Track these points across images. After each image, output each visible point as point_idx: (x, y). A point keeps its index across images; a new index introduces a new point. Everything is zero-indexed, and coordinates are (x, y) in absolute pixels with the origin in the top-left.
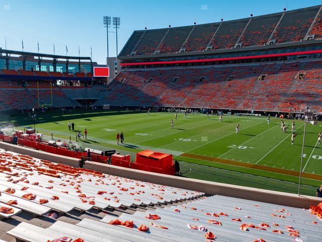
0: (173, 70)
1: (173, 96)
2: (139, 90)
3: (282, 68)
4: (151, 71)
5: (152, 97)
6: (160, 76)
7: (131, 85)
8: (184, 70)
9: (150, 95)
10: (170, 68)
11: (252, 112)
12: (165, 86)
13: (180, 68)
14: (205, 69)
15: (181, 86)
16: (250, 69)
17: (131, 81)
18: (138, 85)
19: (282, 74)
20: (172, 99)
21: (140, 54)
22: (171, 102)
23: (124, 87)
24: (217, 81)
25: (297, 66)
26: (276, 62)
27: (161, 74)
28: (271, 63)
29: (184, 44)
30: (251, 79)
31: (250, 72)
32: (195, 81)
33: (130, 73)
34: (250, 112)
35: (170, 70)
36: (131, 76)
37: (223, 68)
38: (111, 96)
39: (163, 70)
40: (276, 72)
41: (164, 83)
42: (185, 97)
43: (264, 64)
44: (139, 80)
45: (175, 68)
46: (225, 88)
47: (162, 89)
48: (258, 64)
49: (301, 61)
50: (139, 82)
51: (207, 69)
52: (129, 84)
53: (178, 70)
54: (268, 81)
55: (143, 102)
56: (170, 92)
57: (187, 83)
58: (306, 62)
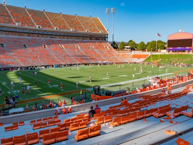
19: (53, 45)
31: (32, 42)
40: (48, 44)
42: (14, 59)
43: (34, 38)
46: (33, 52)
48: (30, 38)
49: (52, 39)
54: (51, 49)
58: (55, 40)
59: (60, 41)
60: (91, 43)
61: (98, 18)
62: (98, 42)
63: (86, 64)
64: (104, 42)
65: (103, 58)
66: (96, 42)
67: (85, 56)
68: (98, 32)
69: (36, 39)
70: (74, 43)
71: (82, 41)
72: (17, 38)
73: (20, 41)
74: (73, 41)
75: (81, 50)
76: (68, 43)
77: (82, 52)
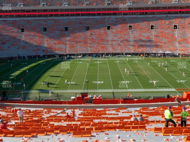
0: (35, 20)
1: (55, 44)
2: (20, 40)
3: (116, 20)
4: (16, 21)
5: (38, 46)
7: (7, 35)
8: (45, 20)
9: (34, 44)
10: (33, 18)
11: (124, 54)
12: (41, 35)
13: (41, 18)
14: (63, 19)
15: (54, 35)
16: (97, 20)
18: (14, 34)
19: (119, 26)
20: (57, 46)
24: (79, 30)
26: (111, 16)
32: (62, 30)
34: (123, 54)
37: (77, 19)
39: (27, 20)
40: (115, 24)
41: (37, 32)
42: (66, 44)
43: (103, 17)
44: (11, 30)
45: (37, 18)
46: (89, 36)
47: (41, 38)
48: (100, 17)
49: (125, 16)
50: (14, 32)
51: (65, 20)
52: (4, 34)
53: (41, 20)
54: (114, 31)
55: (34, 50)
56: (50, 41)
57: (58, 32)
58: (128, 17)
60: (178, 21)
65: (177, 45)
66: (188, 17)
67: (150, 41)
69: (104, 19)
70: (152, 21)
71: (167, 16)
72: (85, 19)
73: (87, 22)
74: (153, 18)
75: (153, 32)
76: (143, 21)
77: (152, 35)
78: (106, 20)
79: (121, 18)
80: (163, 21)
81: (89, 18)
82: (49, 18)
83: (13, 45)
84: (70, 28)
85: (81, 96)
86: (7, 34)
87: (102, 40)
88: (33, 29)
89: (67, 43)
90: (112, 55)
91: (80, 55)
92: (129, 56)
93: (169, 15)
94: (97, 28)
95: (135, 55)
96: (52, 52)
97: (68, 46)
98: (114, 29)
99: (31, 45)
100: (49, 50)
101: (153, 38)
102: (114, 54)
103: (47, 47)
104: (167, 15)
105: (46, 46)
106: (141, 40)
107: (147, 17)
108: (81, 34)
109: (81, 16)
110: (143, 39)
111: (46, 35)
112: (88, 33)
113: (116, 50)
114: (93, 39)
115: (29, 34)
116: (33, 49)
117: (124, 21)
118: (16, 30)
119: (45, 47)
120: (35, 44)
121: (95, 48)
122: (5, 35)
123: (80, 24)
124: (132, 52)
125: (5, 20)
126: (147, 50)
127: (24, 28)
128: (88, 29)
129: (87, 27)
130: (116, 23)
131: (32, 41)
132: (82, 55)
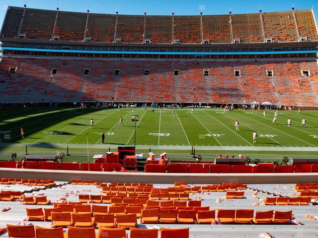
1: (98, 90)
2: (48, 83)
3: (187, 64)
4: (48, 60)
5: (72, 91)
6: (64, 66)
7: (31, 76)
8: (90, 61)
9: (68, 88)
10: (73, 58)
11: (200, 104)
12: (80, 79)
13: (84, 58)
14: (113, 61)
15: (99, 78)
16: (160, 64)
17: (27, 71)
18: (41, 76)
19: (191, 71)
20: (101, 93)
21: (32, 38)
22: (103, 97)
23: (22, 78)
24: (135, 74)
25: (198, 64)
26: (179, 59)
27: (64, 64)
28: (175, 60)
29: (85, 32)
30: (167, 73)
31: (161, 66)
32: (111, 74)
33: (19, 60)
34: (198, 104)
35: (73, 60)
36: (22, 64)
37: (132, 61)
38: (11, 89)
39: (64, 60)
40: (185, 69)
41: (76, 74)
42: (114, 91)
43: (169, 60)
44: (39, 70)
45: (78, 58)
46: (149, 81)
47: (79, 82)
48: (164, 60)
49: (199, 60)
50: (41, 73)
51: (116, 61)
52: (26, 74)
53: (83, 60)
54: (184, 76)
55: (65, 97)
56: (91, 86)
57: (104, 76)
58: (203, 61)
59: (211, 62)
60: (272, 66)
61: (312, 11)
62: (292, 62)
63: (218, 106)
64: (306, 61)
65: (276, 95)
66: (285, 62)
67: (236, 90)
68: (294, 40)
69: (171, 62)
70: (236, 66)
71: (256, 61)
72: (144, 62)
73: (146, 65)
74: (237, 62)
75: (240, 79)
76: (223, 66)
77: (237, 83)
78: (173, 64)
79: (193, 61)
80: (252, 67)
81: (149, 61)
82: (94, 59)
83: (36, 88)
84: (122, 72)
85: (117, 153)
86: (32, 74)
87: (167, 87)
88: (70, 71)
89: (117, 89)
90: (181, 106)
91: (134, 104)
92: (208, 107)
93: (259, 60)
94: (160, 72)
95: (216, 107)
96: (92, 99)
97: (116, 93)
98: (184, 75)
99: (63, 90)
100: (88, 97)
101: (241, 87)
102: (185, 105)
103: (86, 93)
104: (256, 59)
105: (84, 91)
106: (223, 89)
107: (229, 62)
108: (137, 78)
109: (139, 57)
110: (225, 87)
111: (87, 79)
112: (147, 78)
113: (187, 99)
114: (154, 86)
115: (63, 76)
116: (66, 95)
117: (197, 65)
118: (45, 70)
119: (83, 93)
120: (70, 89)
121: (156, 97)
122: (29, 76)
123: (137, 67)
124: (211, 102)
125: (33, 59)
126: (234, 101)
127: (57, 69)
128: (147, 73)
129: (146, 71)
130: (186, 67)
131: (65, 85)
132: (136, 104)
